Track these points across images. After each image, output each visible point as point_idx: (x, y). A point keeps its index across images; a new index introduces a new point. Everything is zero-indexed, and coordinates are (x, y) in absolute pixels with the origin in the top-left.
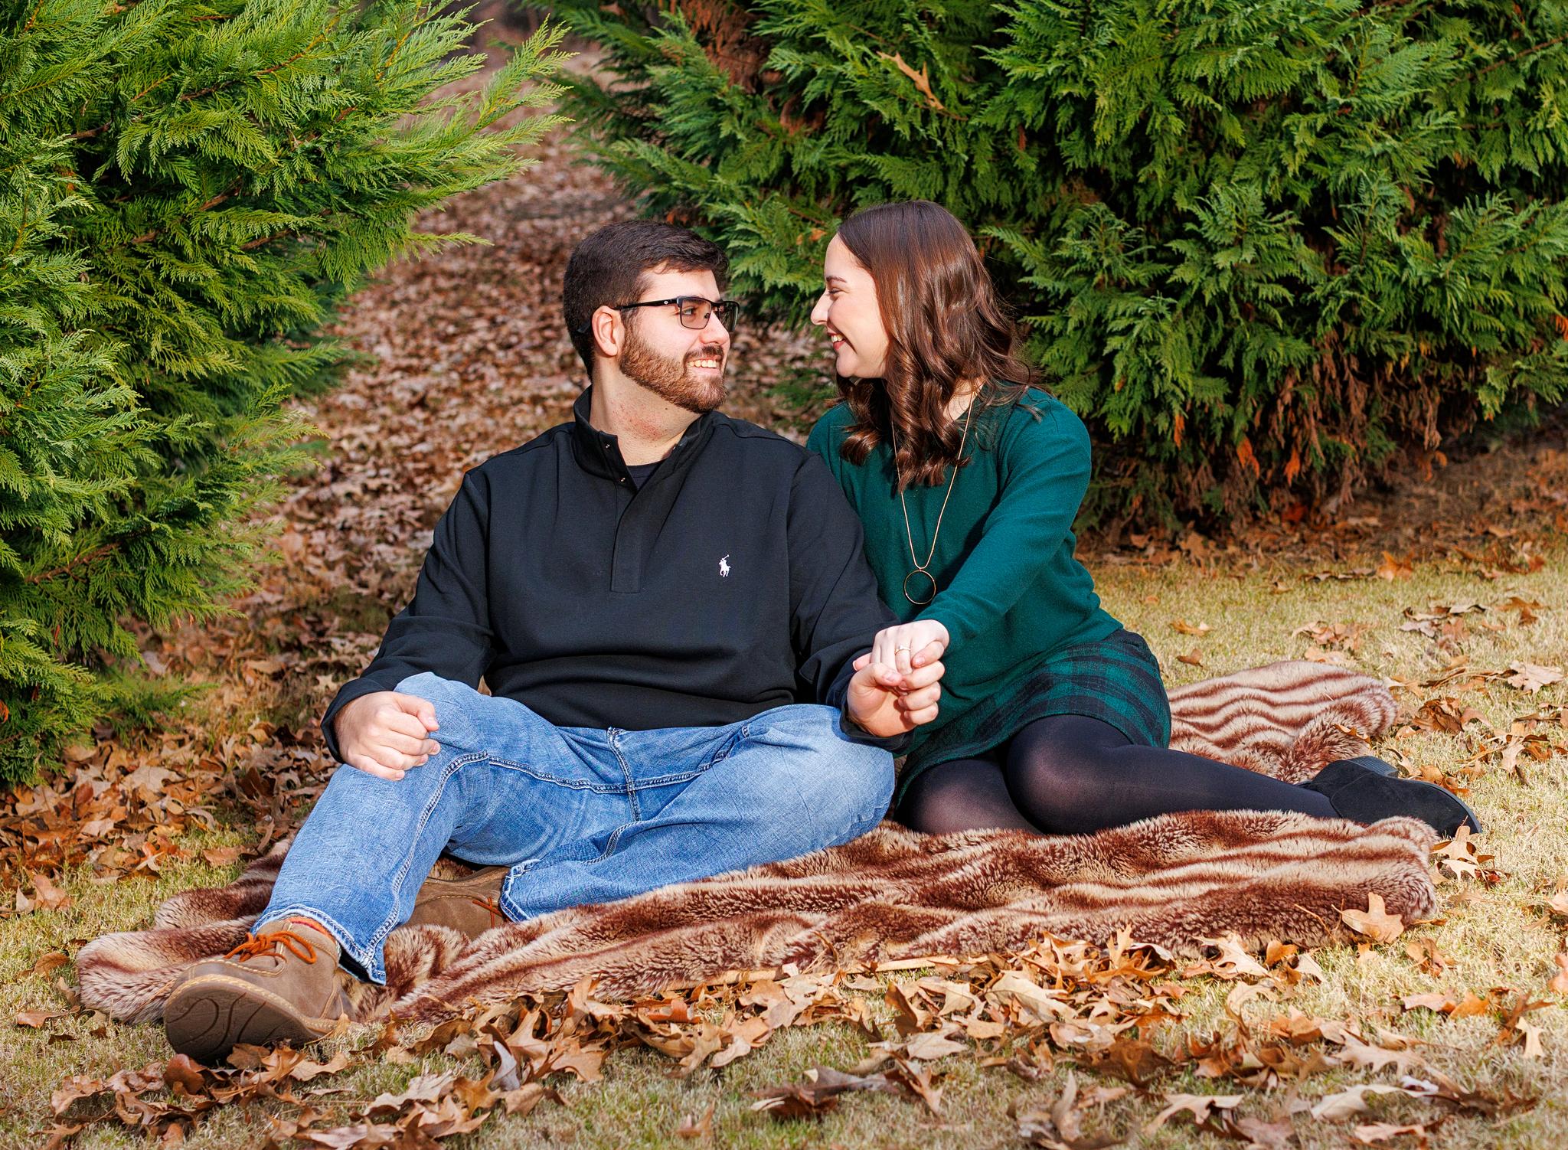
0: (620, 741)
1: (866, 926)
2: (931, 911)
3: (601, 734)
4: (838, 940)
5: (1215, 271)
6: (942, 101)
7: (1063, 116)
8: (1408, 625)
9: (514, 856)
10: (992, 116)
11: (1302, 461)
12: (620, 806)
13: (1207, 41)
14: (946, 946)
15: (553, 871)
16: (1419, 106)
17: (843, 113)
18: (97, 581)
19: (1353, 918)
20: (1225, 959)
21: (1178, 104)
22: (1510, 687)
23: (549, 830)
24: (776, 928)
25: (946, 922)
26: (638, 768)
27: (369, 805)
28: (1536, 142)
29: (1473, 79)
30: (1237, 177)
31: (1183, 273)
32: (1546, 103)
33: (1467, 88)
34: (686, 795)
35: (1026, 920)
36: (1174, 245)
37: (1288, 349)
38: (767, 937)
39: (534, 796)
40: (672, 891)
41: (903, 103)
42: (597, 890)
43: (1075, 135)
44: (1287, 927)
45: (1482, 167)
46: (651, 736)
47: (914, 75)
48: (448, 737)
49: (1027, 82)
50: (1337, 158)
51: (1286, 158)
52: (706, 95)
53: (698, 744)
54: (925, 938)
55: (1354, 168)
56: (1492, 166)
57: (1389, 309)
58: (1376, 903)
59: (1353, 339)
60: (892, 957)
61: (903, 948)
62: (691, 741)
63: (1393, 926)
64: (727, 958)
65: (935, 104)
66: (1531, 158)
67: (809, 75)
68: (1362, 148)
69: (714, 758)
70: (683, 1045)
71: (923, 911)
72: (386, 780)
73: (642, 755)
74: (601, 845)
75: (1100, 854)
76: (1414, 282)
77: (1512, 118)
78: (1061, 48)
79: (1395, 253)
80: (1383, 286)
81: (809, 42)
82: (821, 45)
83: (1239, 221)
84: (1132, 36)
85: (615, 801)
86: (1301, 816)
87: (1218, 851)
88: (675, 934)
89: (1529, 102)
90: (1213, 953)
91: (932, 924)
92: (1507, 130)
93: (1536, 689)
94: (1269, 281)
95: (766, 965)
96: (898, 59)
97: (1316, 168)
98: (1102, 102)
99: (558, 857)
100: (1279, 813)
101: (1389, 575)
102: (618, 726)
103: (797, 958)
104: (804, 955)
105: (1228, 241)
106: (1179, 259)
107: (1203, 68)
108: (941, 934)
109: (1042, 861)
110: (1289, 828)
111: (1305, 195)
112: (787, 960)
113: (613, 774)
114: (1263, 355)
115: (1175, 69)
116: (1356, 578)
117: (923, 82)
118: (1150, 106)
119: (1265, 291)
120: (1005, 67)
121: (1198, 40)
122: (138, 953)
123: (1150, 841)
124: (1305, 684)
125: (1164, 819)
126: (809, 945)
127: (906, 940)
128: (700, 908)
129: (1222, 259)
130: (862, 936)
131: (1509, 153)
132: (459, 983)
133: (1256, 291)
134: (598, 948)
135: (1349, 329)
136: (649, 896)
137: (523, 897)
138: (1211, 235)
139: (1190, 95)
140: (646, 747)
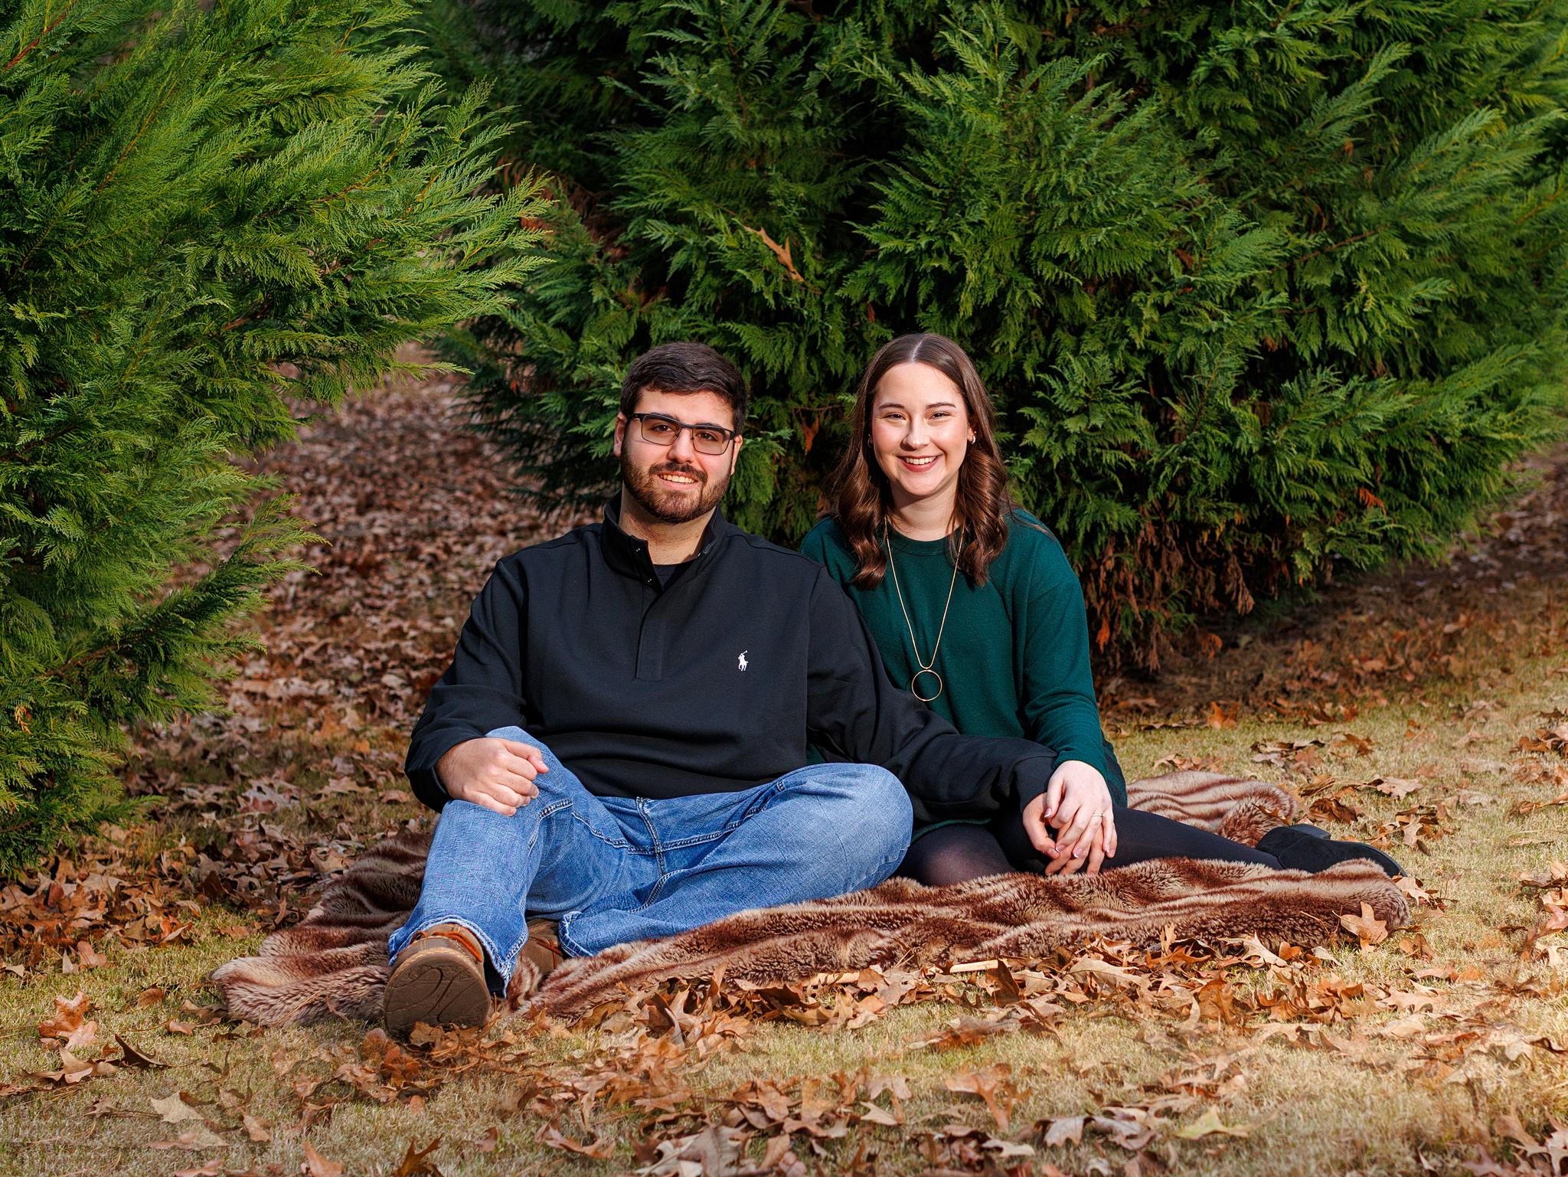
0: (646, 808)
1: (936, 934)
2: (987, 925)
3: (631, 802)
4: (915, 945)
5: (1064, 435)
6: (802, 274)
7: (924, 289)
8: (1258, 758)
9: (563, 905)
10: (853, 289)
11: (1112, 630)
12: (647, 866)
13: (1069, 221)
14: (1007, 949)
15: (602, 916)
16: (1246, 291)
17: (705, 284)
18: (95, 680)
19: (1350, 922)
20: (1250, 953)
21: (1039, 279)
22: (1380, 793)
23: (596, 882)
24: (857, 938)
25: (999, 933)
26: (665, 832)
27: (492, 836)
28: (1351, 325)
29: (1291, 269)
30: (1085, 349)
31: (1032, 438)
32: (1364, 289)
33: (1285, 275)
34: (729, 843)
35: (1074, 928)
36: (1026, 411)
37: (1119, 515)
38: (851, 944)
39: (590, 849)
40: (751, 913)
41: (768, 274)
42: (653, 928)
43: (933, 308)
44: (1294, 931)
45: (1300, 347)
46: (677, 802)
47: (778, 249)
48: (541, 781)
49: (893, 256)
50: (1173, 335)
51: (1133, 332)
52: (575, 263)
53: (724, 807)
54: (986, 944)
55: (1189, 344)
56: (1310, 346)
57: (1217, 476)
58: (1367, 911)
59: (1178, 507)
60: (961, 961)
61: (969, 954)
62: (717, 804)
63: (1378, 929)
64: (818, 961)
65: (796, 277)
66: (1346, 341)
67: (678, 245)
68: (1198, 326)
69: (743, 817)
70: (820, 1014)
71: (979, 925)
72: (502, 815)
73: (670, 819)
74: (642, 896)
75: (1110, 887)
76: (1245, 449)
77: (1328, 304)
78: (932, 224)
79: (1228, 423)
80: (1214, 454)
81: (673, 216)
82: (687, 219)
83: (1087, 389)
84: (994, 216)
85: (643, 862)
86: (1261, 867)
87: (1199, 889)
88: (770, 943)
89: (1344, 289)
90: (1240, 950)
91: (989, 935)
92: (1322, 314)
93: (1403, 796)
94: (1112, 447)
95: (853, 968)
96: (762, 233)
97: (1154, 345)
98: (971, 276)
99: (603, 906)
100: (1242, 864)
101: (1217, 725)
102: (644, 796)
103: (880, 960)
104: (887, 958)
105: (1074, 409)
106: (1031, 424)
107: (1065, 245)
108: (1000, 941)
109: (1064, 890)
110: (1254, 874)
111: (1139, 367)
112: (873, 962)
113: (642, 838)
114: (1099, 518)
115: (1035, 247)
116: (1188, 726)
117: (786, 256)
118: (1009, 283)
119: (1109, 457)
120: (875, 241)
121: (1061, 220)
122: (270, 973)
123: (1148, 879)
124: (1202, 789)
125: (1155, 864)
126: (890, 949)
127: (969, 947)
128: (778, 927)
129: (1072, 425)
130: (934, 942)
131: (1324, 335)
132: (567, 993)
133: (1099, 457)
134: (695, 958)
135: (1173, 498)
136: (732, 918)
137: (582, 939)
138: (1063, 402)
139: (1049, 272)
140: (674, 813)
